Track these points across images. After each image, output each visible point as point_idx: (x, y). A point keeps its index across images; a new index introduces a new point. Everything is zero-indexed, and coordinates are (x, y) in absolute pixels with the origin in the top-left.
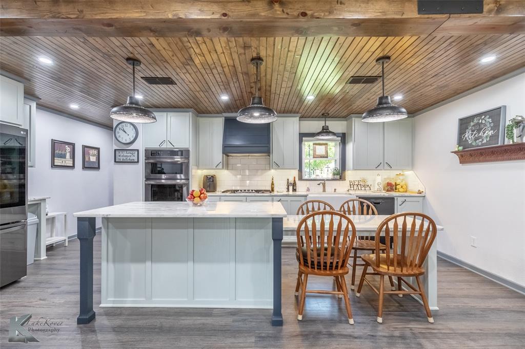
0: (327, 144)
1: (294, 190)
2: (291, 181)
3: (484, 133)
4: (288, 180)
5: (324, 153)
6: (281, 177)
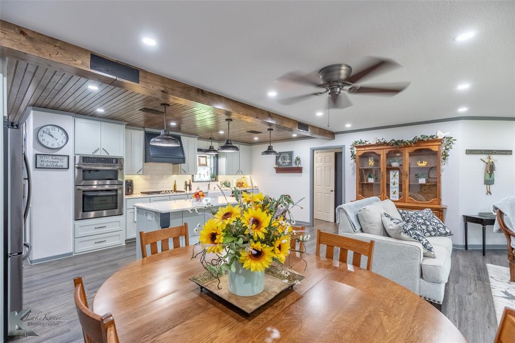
0: (206, 157)
1: (190, 189)
2: (188, 183)
3: (286, 161)
4: (186, 182)
5: (205, 163)
6: (180, 180)
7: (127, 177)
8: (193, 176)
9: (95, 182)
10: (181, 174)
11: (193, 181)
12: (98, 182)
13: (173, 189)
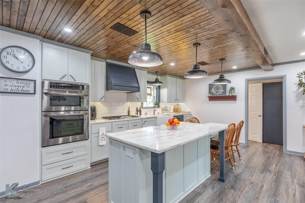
0: (151, 87)
1: (140, 114)
2: (139, 109)
3: (220, 90)
4: (137, 108)
5: (150, 93)
6: (133, 106)
7: (91, 104)
8: (142, 103)
9: (63, 108)
10: (135, 101)
11: (142, 108)
12: (65, 108)
13: (127, 114)
